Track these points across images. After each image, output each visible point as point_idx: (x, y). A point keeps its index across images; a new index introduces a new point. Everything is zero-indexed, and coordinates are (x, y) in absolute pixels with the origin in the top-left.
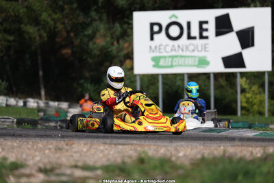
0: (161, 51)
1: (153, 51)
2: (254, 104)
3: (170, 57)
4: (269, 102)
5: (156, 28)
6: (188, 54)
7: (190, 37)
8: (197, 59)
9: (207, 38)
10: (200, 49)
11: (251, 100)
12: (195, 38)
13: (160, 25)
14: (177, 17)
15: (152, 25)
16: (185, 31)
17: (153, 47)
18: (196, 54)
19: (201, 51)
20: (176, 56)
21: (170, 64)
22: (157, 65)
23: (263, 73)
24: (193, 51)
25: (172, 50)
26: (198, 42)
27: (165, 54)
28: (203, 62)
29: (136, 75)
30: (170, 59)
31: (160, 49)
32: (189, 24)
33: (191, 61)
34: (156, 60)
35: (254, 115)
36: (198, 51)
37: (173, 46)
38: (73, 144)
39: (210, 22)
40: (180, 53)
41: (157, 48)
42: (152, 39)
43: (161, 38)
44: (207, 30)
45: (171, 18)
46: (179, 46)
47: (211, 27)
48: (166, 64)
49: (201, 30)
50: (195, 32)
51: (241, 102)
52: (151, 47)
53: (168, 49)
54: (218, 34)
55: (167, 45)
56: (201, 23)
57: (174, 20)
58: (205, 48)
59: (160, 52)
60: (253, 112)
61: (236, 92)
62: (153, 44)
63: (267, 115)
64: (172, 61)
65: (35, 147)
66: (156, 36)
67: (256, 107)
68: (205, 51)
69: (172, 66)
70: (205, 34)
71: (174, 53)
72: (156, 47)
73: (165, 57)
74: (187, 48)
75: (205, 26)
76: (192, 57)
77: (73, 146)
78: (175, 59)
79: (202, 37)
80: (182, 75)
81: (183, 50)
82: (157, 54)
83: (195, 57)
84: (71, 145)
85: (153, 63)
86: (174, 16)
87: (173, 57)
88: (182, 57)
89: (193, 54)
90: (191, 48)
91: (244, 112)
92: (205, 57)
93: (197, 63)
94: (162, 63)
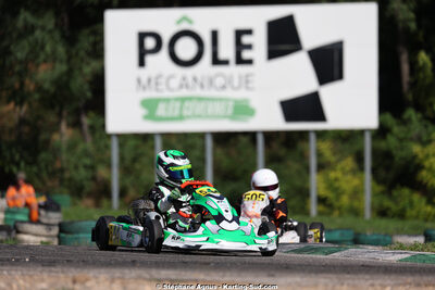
0: (160, 87)
1: (144, 88)
2: (343, 193)
3: (177, 99)
4: (373, 189)
5: (150, 43)
6: (212, 93)
7: (216, 61)
8: (231, 104)
9: (250, 62)
10: (236, 83)
11: (337, 184)
12: (226, 62)
13: (158, 38)
14: (190, 22)
15: (142, 36)
16: (207, 48)
17: (144, 81)
18: (229, 93)
19: (239, 88)
20: (190, 99)
21: (177, 113)
22: (151, 116)
23: (362, 132)
24: (224, 87)
25: (181, 87)
26: (234, 70)
27: (166, 94)
28: (243, 110)
29: (110, 136)
30: (178, 104)
31: (157, 84)
32: (215, 35)
33: (218, 108)
34: (150, 106)
35: (341, 215)
36: (234, 88)
37: (184, 79)
38: (87, 280)
39: (256, 32)
40: (198, 92)
41: (153, 83)
42: (142, 63)
43: (159, 62)
44: (249, 47)
45: (179, 22)
46: (195, 79)
47: (259, 41)
48: (170, 114)
49: (240, 46)
50: (227, 50)
51: (317, 188)
52: (139, 81)
53: (174, 83)
54: (273, 54)
55: (171, 77)
56: (239, 34)
57: (185, 26)
58: (246, 82)
59: (157, 90)
60: (339, 208)
61: (307, 169)
62: (144, 73)
63: (368, 214)
64: (181, 108)
65: (15, 286)
66: (149, 59)
67: (345, 200)
68: (248, 88)
69: (181, 118)
70: (246, 55)
71: (184, 93)
72: (149, 80)
73: (167, 100)
74: (211, 82)
75: (246, 40)
76: (221, 100)
77: (89, 284)
78: (187, 104)
79: (240, 61)
80: (202, 135)
81: (202, 86)
82: (151, 94)
83: (227, 100)
84: (83, 283)
85: (143, 112)
86: (185, 19)
87: (183, 100)
88: (200, 99)
89: (223, 94)
90: (219, 81)
91: (322, 208)
92: (246, 101)
93: (230, 112)
94: (161, 110)
